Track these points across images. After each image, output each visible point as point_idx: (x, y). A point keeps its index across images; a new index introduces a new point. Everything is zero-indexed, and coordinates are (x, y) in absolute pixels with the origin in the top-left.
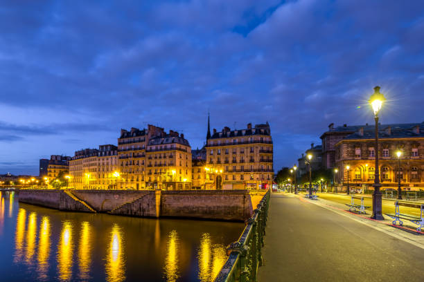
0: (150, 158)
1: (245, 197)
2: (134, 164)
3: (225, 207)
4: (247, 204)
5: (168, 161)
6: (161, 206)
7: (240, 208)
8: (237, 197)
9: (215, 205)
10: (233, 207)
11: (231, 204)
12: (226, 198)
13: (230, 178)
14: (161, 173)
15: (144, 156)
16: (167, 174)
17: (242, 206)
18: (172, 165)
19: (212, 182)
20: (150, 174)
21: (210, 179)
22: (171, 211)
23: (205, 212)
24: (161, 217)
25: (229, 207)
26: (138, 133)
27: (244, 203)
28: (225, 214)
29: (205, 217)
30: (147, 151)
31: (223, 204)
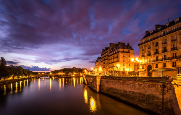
0: (110, 60)
1: (164, 86)
2: (105, 64)
3: (140, 94)
4: (168, 96)
5: (116, 59)
6: (100, 85)
7: (157, 98)
8: (153, 86)
9: (130, 90)
10: (149, 96)
11: (146, 92)
12: (140, 85)
13: (160, 66)
14: (113, 67)
15: (108, 59)
16: (116, 67)
17: (161, 97)
18: (118, 61)
19: (144, 70)
20: (110, 67)
21: (142, 68)
22: (105, 89)
23: (123, 95)
24: (100, 92)
25: (144, 95)
26: (107, 49)
27: (163, 94)
28: (139, 101)
29: (123, 99)
30: (109, 56)
31: (137, 91)
